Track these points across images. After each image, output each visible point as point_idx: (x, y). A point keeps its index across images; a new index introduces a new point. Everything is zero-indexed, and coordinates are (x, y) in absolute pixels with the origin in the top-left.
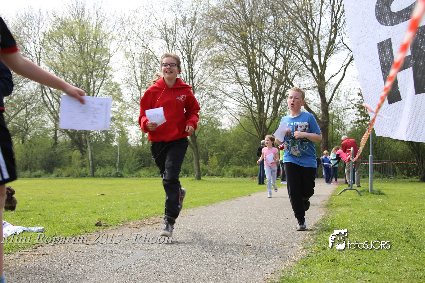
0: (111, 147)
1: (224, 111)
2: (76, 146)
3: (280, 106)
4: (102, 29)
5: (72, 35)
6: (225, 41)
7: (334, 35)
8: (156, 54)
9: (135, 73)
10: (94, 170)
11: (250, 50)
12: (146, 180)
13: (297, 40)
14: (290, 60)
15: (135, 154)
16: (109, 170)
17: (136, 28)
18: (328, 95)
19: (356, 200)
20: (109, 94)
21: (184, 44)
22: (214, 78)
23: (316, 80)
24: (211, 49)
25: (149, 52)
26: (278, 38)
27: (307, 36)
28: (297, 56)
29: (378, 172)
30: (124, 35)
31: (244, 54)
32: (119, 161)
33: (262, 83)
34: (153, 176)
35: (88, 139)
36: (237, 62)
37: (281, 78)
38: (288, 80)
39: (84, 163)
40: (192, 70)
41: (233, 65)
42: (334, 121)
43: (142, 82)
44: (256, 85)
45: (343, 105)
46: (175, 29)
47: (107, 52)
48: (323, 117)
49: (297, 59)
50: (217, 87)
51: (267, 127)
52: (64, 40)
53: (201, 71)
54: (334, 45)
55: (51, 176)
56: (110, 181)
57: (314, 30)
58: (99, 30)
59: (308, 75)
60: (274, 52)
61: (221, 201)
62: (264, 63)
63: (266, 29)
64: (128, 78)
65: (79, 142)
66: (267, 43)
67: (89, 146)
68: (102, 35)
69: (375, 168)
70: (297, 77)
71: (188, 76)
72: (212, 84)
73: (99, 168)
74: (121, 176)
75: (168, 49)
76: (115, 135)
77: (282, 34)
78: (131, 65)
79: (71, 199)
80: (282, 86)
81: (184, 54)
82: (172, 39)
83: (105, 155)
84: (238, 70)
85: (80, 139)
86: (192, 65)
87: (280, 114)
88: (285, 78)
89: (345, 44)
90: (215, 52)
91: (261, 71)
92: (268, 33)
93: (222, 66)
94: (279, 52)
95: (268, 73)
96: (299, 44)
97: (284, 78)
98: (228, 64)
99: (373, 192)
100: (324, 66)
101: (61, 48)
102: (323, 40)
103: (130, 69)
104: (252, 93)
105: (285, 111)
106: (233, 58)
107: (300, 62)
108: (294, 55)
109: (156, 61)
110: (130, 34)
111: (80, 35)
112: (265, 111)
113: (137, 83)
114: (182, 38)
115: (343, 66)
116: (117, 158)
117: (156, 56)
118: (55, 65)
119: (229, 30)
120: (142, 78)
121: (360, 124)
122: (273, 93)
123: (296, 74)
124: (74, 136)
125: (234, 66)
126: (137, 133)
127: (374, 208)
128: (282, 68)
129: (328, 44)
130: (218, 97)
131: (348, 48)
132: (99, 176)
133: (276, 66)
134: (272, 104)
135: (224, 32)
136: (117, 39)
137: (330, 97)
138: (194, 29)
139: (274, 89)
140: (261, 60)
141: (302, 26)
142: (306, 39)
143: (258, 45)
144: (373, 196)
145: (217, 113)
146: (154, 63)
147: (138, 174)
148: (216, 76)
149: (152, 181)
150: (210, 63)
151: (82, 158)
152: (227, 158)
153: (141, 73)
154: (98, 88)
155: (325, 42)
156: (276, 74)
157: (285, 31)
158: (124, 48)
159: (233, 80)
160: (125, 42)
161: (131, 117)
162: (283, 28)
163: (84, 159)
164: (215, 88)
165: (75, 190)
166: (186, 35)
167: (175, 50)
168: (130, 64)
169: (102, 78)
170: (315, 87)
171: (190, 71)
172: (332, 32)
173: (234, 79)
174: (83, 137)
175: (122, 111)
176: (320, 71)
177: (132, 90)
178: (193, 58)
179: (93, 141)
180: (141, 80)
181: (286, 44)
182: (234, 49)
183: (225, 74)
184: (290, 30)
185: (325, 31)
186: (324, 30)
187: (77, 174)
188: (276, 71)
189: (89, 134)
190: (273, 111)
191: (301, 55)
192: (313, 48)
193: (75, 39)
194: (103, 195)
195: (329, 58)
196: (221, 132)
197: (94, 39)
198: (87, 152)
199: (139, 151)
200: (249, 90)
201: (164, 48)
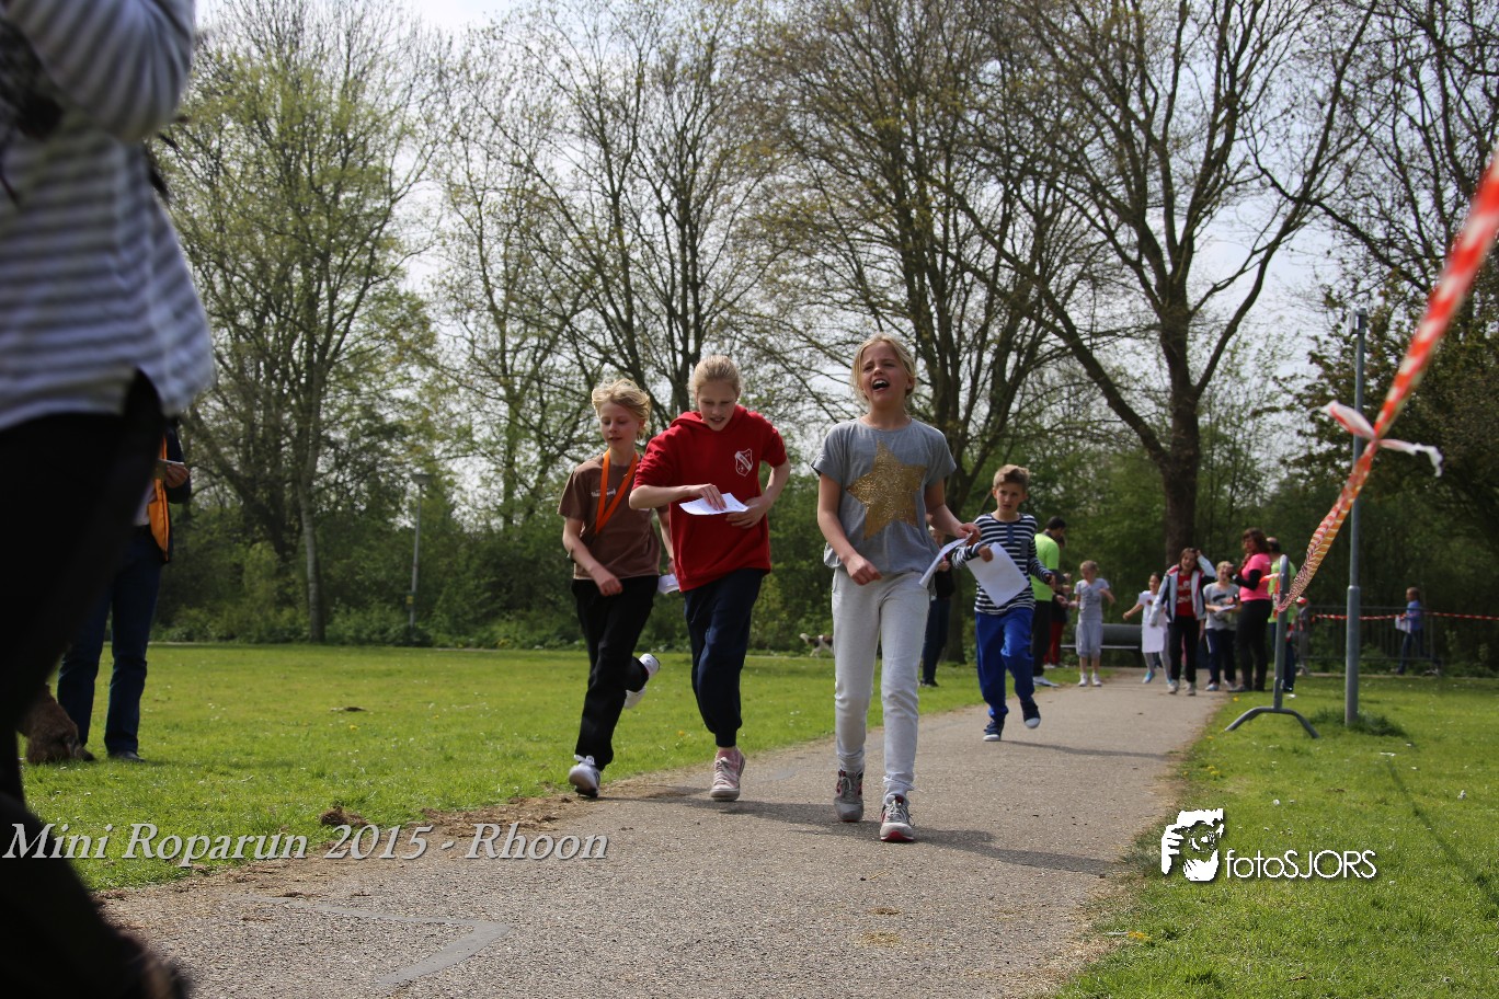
0: (389, 534)
1: (807, 409)
2: (262, 529)
3: (1018, 397)
4: (368, 97)
5: (255, 117)
6: (819, 152)
7: (1223, 136)
8: (561, 193)
9: (483, 260)
10: (323, 617)
11: (912, 186)
12: (517, 657)
13: (1086, 150)
14: (1061, 226)
15: (476, 562)
16: (381, 619)
17: (489, 96)
18: (1198, 355)
19: (1295, 751)
20: (387, 338)
21: (665, 159)
22: (772, 286)
23: (1154, 301)
24: (768, 179)
25: (535, 188)
26: (1015, 143)
27: (1125, 137)
28: (1084, 212)
29: (1378, 649)
30: (444, 121)
31: (890, 200)
32: (418, 586)
33: (953, 305)
34: (542, 644)
35: (303, 503)
36: (862, 228)
37: (1021, 290)
38: (1050, 298)
39: (290, 591)
40: (695, 254)
41: (847, 240)
42: (1218, 456)
43: (510, 297)
44: (931, 315)
45: (1254, 396)
46: (633, 102)
47: (383, 182)
48: (1176, 439)
49: (1086, 223)
50: (787, 320)
51: (969, 474)
52: (224, 133)
53: (729, 260)
54: (1224, 173)
55: (164, 635)
56: (380, 658)
57: (1150, 115)
58: (355, 97)
59: (1123, 280)
60: (1001, 194)
61: (790, 743)
62: (961, 234)
63: (971, 108)
64: (457, 278)
65: (272, 512)
66: (974, 160)
67: (307, 529)
68: (365, 119)
69: (1368, 634)
70: (1083, 288)
71: (678, 277)
72: (768, 309)
73: (343, 611)
74: (425, 643)
75: (605, 177)
76: (404, 491)
77: (1031, 128)
78: (469, 231)
79: (235, 724)
80: (1025, 321)
81: (666, 196)
82: (624, 138)
83: (367, 564)
84: (863, 258)
85: (276, 500)
86: (693, 237)
87: (1018, 425)
88: (1040, 294)
89: (1264, 171)
90: (781, 187)
91: (951, 263)
92: (980, 123)
93: (806, 244)
94: (1019, 196)
95: (975, 272)
96: (1093, 165)
97: (1034, 292)
98: (828, 237)
99: (1358, 724)
100: (1184, 252)
101: (212, 162)
102: (1181, 154)
103: (465, 247)
104: (915, 345)
105: (1034, 415)
106: (846, 215)
107: (1094, 233)
108: (1075, 209)
109: (562, 218)
110: (470, 118)
111: (283, 117)
112: (962, 414)
113: (491, 299)
114: (658, 134)
115: (1254, 253)
116: (411, 573)
117: (562, 201)
118: (189, 229)
119: (833, 110)
120: (510, 281)
121: (1316, 467)
122: (994, 346)
123: (1081, 276)
124: (255, 490)
125: (850, 245)
126: (486, 482)
127: (1361, 787)
128: (1028, 254)
129: (1203, 170)
130: (787, 356)
131: (1275, 184)
132: (339, 641)
133: (1008, 247)
134: (988, 386)
135: (815, 117)
136: (420, 134)
137: (1205, 366)
138: (706, 105)
139: (995, 331)
140: (951, 222)
141: (1105, 100)
142: (1121, 150)
143: (942, 166)
144: (1358, 737)
145: (782, 417)
146: (554, 225)
147: (485, 635)
148: (783, 278)
149: (538, 664)
150: (760, 229)
151: (280, 573)
152: (816, 584)
153: (506, 265)
154: (345, 316)
155: (1191, 163)
156: (1005, 277)
157: (1042, 119)
158: (447, 167)
159: (845, 297)
160: (450, 147)
161: (464, 422)
162: (1033, 105)
163: (288, 574)
164: (776, 325)
165: (250, 690)
166: (675, 126)
167: (631, 181)
168: (465, 229)
169: (363, 279)
170: (1149, 328)
171: (688, 259)
172: (1219, 126)
173: (850, 291)
174: (288, 496)
175: (433, 400)
176: (1169, 268)
177: (471, 326)
178: (700, 211)
179: (325, 508)
180: (506, 289)
181: (1043, 167)
182: (852, 179)
183: (818, 270)
184: (1060, 114)
185: (1192, 118)
186: (1187, 117)
187: (259, 631)
188: (1005, 266)
189: (310, 485)
190: (990, 415)
191: (1101, 207)
192: (1145, 182)
193: (265, 133)
194: (354, 710)
195: (1205, 220)
196: (797, 486)
197: (334, 133)
198: (299, 550)
199: (491, 552)
200: (904, 334)
201: (591, 172)
